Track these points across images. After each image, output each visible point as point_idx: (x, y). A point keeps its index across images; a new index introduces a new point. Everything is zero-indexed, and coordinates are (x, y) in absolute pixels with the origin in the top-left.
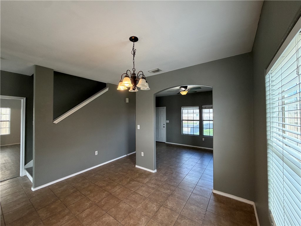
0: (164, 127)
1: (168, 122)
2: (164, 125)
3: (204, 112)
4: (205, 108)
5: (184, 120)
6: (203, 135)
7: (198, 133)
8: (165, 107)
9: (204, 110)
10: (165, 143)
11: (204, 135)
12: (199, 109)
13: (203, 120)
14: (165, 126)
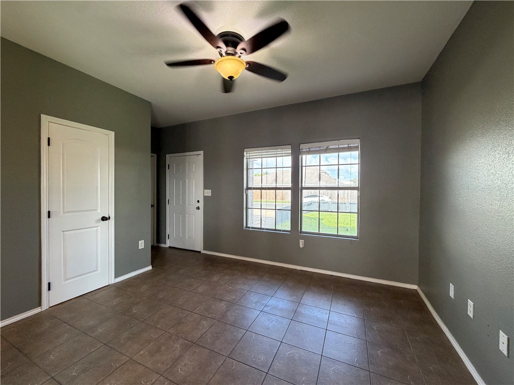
0: (198, 208)
1: (208, 193)
2: (198, 201)
3: (304, 165)
4: (309, 152)
5: (251, 189)
6: (301, 232)
7: (286, 225)
8: (202, 152)
9: (304, 157)
10: (200, 252)
11: (303, 230)
12: (292, 154)
13: (303, 188)
14: (201, 205)
